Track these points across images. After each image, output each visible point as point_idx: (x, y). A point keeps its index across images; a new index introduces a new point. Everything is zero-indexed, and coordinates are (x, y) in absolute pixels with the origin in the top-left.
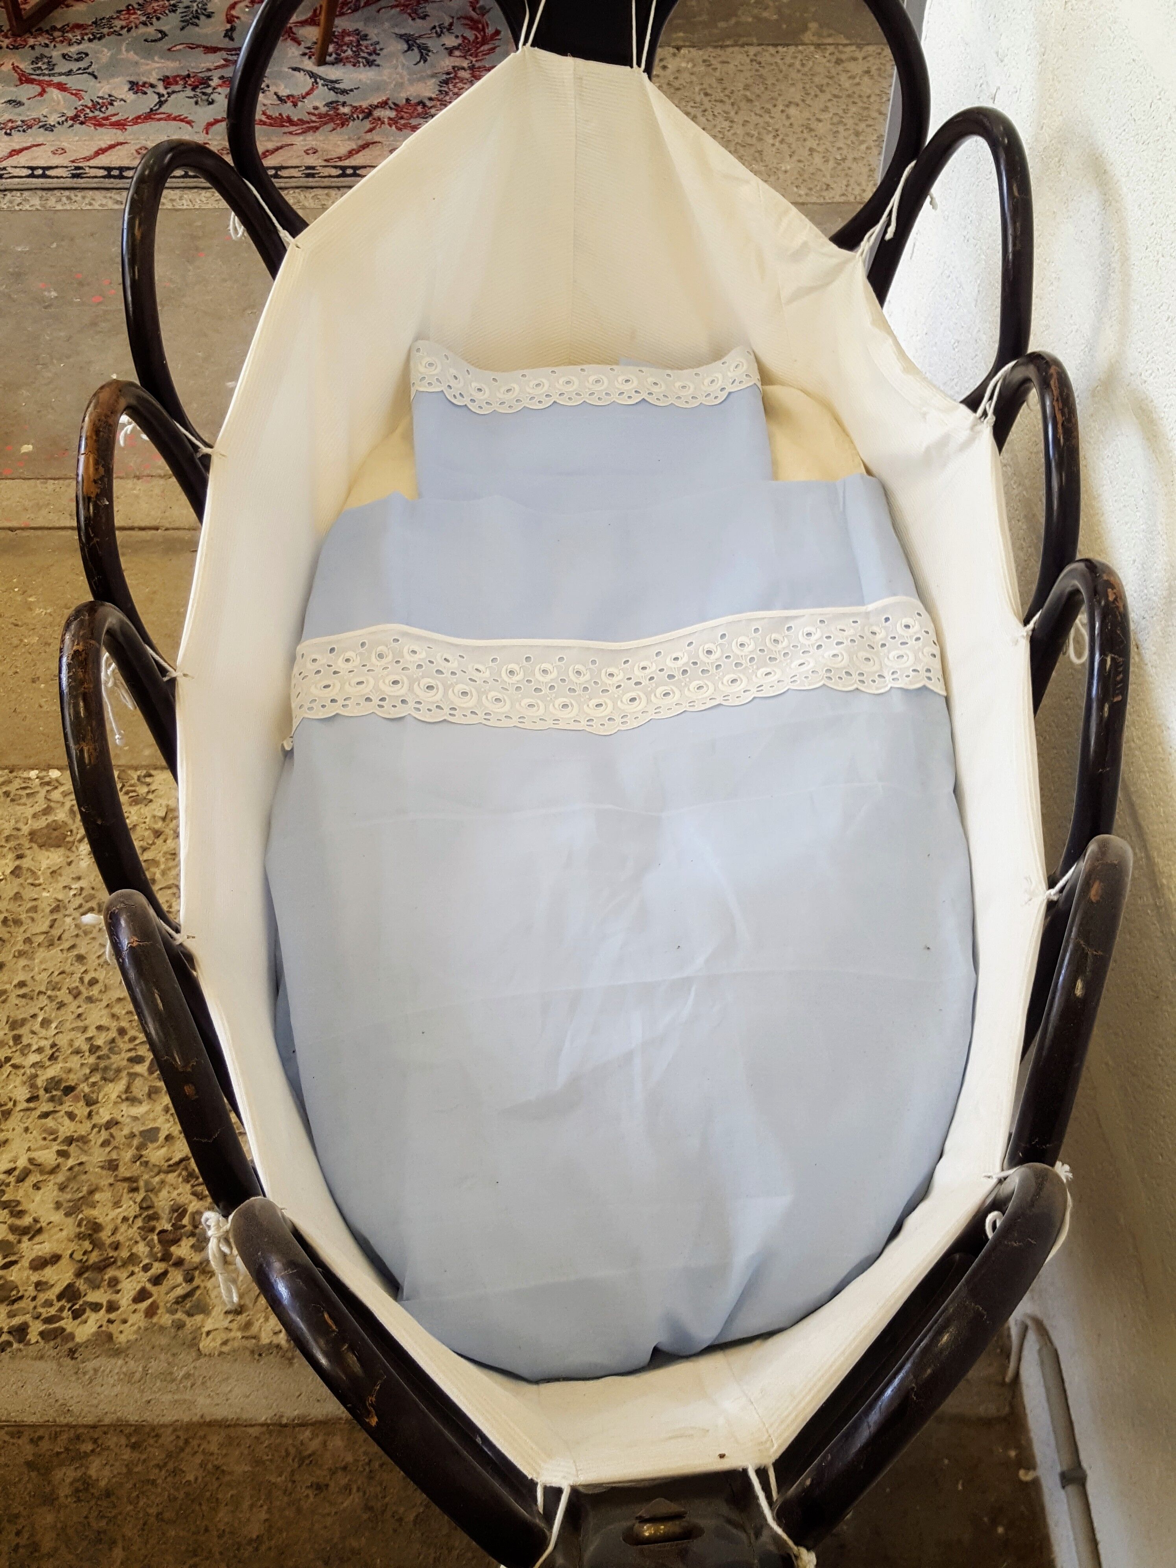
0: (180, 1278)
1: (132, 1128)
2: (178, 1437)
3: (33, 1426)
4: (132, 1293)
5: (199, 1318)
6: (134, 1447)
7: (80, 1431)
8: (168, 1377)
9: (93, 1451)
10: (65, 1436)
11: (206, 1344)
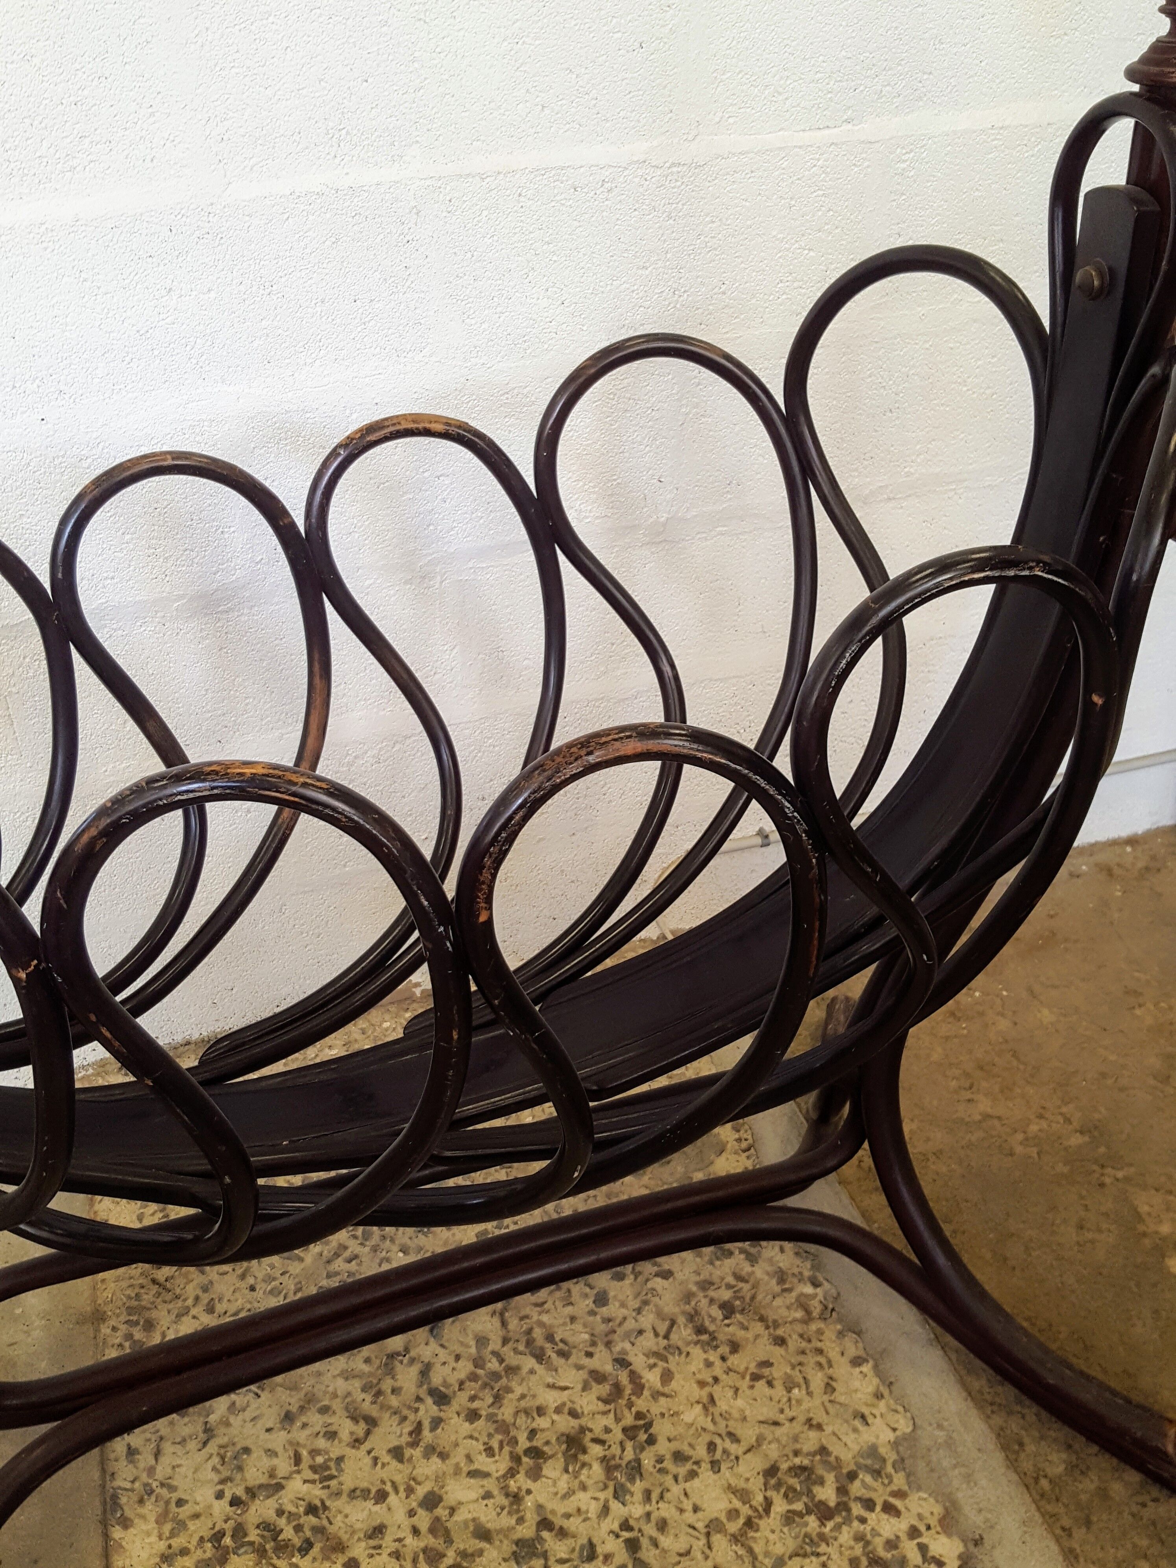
0: (857, 1483)
2: (993, 1412)
3: (1058, 1540)
4: (894, 1520)
5: (882, 1451)
6: (1021, 1444)
7: (1036, 1496)
8: (949, 1444)
9: (1045, 1476)
10: (1049, 1508)
11: (904, 1426)
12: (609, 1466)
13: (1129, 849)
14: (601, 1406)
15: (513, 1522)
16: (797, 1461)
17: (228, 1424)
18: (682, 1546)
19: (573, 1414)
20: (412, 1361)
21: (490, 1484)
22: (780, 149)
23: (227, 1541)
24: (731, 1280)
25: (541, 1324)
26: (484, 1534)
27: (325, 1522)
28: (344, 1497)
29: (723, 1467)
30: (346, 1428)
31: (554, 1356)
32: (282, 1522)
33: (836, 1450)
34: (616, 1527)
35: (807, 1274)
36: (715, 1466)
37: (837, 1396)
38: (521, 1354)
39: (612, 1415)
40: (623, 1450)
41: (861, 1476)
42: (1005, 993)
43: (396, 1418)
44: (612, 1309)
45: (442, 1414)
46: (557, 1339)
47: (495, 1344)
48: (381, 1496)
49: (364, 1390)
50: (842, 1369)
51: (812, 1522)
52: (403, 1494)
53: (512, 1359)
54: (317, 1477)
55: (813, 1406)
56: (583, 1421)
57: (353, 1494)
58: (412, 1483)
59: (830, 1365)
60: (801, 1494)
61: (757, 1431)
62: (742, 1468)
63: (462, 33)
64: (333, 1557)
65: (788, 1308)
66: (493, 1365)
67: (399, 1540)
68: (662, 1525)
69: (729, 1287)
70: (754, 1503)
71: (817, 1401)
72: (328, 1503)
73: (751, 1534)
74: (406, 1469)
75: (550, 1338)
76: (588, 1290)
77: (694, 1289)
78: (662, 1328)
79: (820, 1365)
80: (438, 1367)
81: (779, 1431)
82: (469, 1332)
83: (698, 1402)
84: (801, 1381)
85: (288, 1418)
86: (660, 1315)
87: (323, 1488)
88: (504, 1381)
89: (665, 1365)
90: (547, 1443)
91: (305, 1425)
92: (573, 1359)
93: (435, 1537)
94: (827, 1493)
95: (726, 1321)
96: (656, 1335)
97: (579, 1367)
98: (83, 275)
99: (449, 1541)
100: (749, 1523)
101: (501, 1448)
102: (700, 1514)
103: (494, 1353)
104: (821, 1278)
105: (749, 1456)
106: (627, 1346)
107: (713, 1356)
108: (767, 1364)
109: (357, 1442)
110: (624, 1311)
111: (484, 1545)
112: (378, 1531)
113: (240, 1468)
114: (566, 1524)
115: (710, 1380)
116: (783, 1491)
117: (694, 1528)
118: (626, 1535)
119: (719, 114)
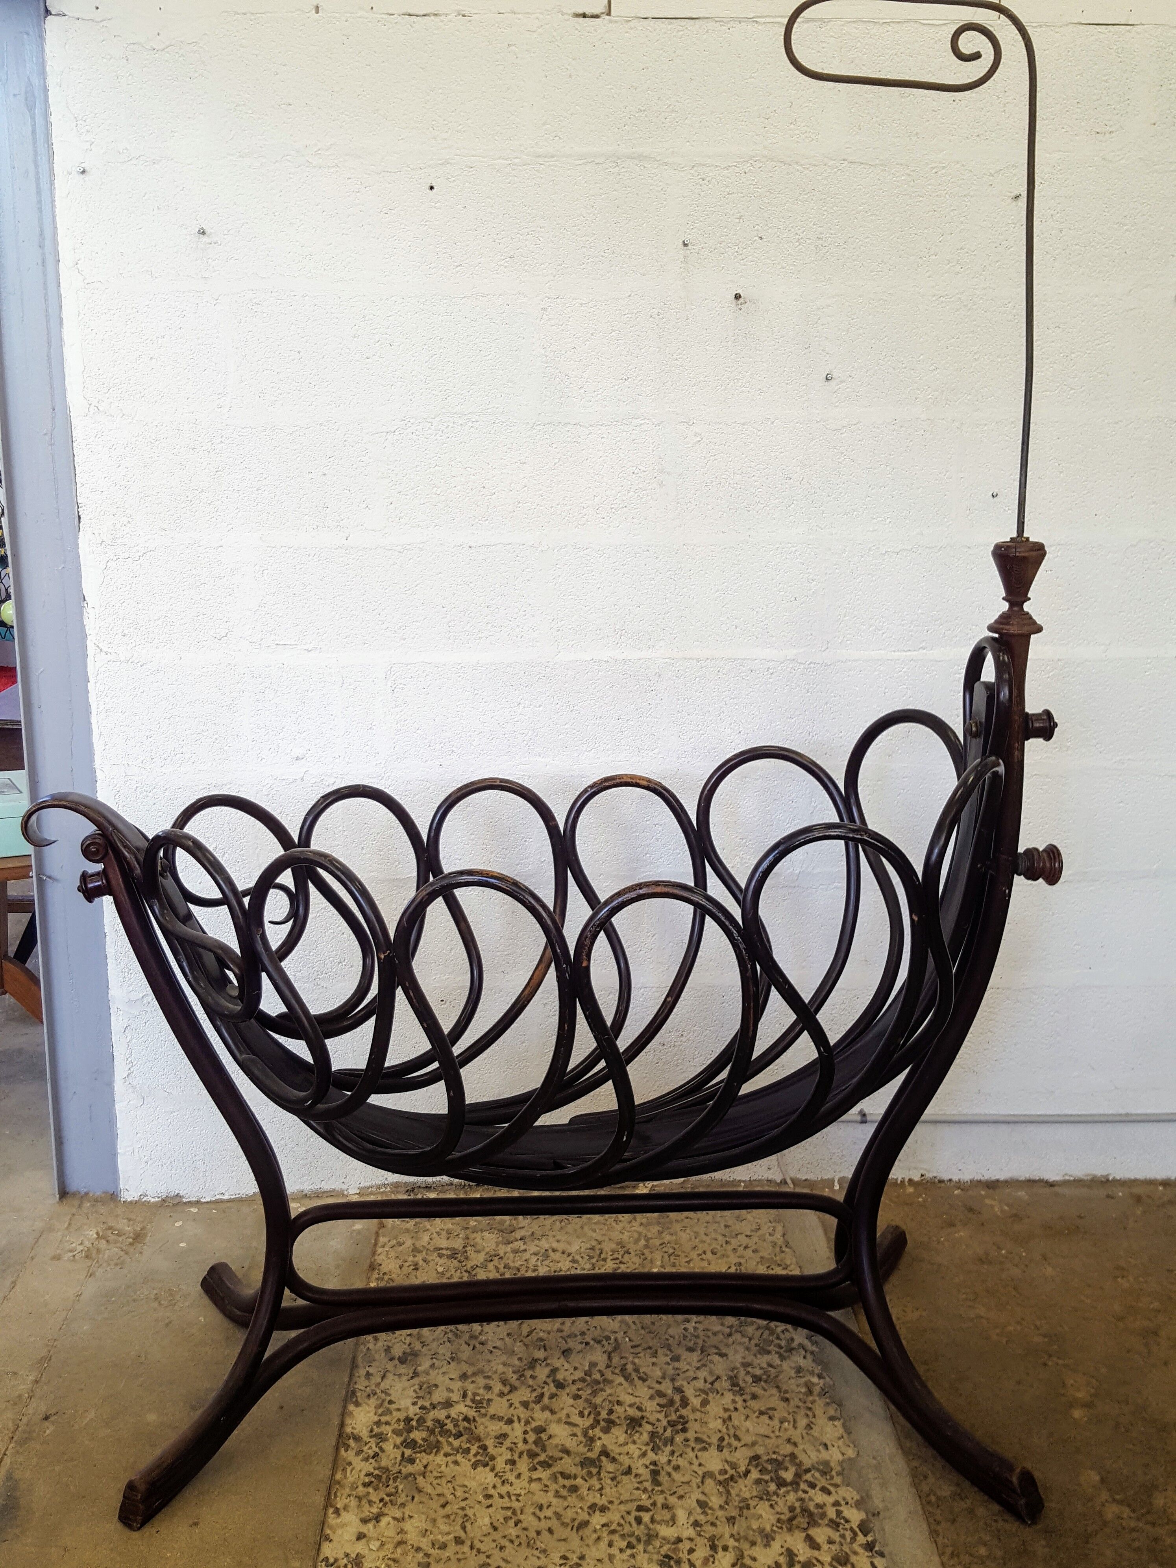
0: (809, 1475)
1: (698, 1514)
2: (913, 1459)
3: (929, 1525)
4: (825, 1496)
5: (832, 1464)
6: (925, 1477)
7: (924, 1502)
8: (878, 1467)
9: (934, 1495)
10: (930, 1509)
11: (851, 1453)
12: (653, 1435)
13: (1161, 1188)
14: (658, 1408)
15: (586, 1450)
16: (774, 1456)
17: (428, 1374)
18: (685, 1479)
19: (639, 1409)
20: (547, 1365)
21: (578, 1431)
22: (878, 660)
23: (414, 1423)
24: (765, 1366)
25: (634, 1363)
26: (567, 1452)
27: (473, 1427)
28: (488, 1418)
29: (725, 1450)
30: (498, 1387)
31: (636, 1378)
32: (448, 1421)
33: (801, 1457)
34: (648, 1463)
35: (816, 1371)
36: (720, 1448)
37: (812, 1432)
38: (616, 1374)
39: (664, 1413)
40: (665, 1431)
41: (813, 1472)
42: (1024, 1254)
43: (530, 1389)
44: (682, 1365)
45: (558, 1393)
46: (641, 1371)
47: (602, 1366)
48: (510, 1422)
49: (514, 1372)
50: (821, 1420)
51: (773, 1487)
52: (523, 1423)
53: (609, 1375)
54: (474, 1405)
55: (796, 1435)
56: (645, 1414)
57: (493, 1417)
58: (530, 1419)
59: (814, 1417)
60: (771, 1472)
61: (754, 1438)
62: (738, 1454)
63: (693, 587)
64: (473, 1442)
65: (798, 1386)
66: (597, 1376)
67: (515, 1444)
68: (677, 1468)
69: (762, 1368)
70: (739, 1470)
71: (798, 1432)
72: (477, 1419)
73: (732, 1484)
74: (529, 1413)
75: (637, 1370)
76: (668, 1352)
77: (738, 1366)
78: (710, 1379)
79: (807, 1415)
80: (562, 1371)
81: (767, 1441)
82: (587, 1360)
83: (720, 1418)
84: (792, 1420)
85: (464, 1377)
86: (711, 1373)
87: (476, 1411)
88: (602, 1385)
89: (706, 1397)
90: (619, 1417)
91: (473, 1382)
92: (647, 1383)
93: (536, 1446)
94: (788, 1476)
95: (754, 1384)
96: (705, 1381)
97: (649, 1387)
98: (476, 692)
99: (544, 1449)
100: (732, 1478)
101: (589, 1414)
102: (702, 1468)
103: (600, 1371)
104: (825, 1374)
105: (744, 1448)
106: (685, 1383)
107: (738, 1399)
108: (774, 1409)
109: (502, 1394)
110: (688, 1367)
111: (563, 1455)
112: (504, 1436)
113: (430, 1393)
114: (617, 1457)
115: (732, 1409)
116: (759, 1468)
117: (696, 1472)
118: (652, 1467)
119: (841, 638)
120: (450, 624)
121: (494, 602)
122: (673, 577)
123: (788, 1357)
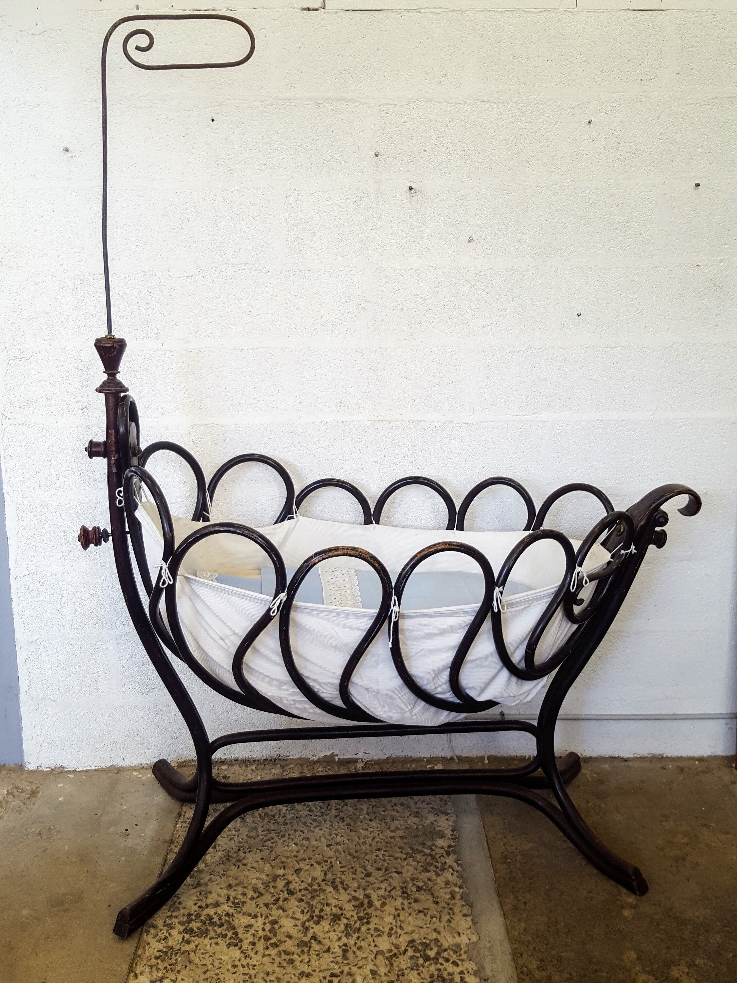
0: (446, 953)
1: (370, 979)
2: (515, 943)
4: (455, 968)
5: (462, 946)
6: (522, 955)
7: (519, 972)
8: (491, 948)
9: (527, 967)
11: (474, 938)
12: (347, 926)
13: (697, 762)
14: (353, 908)
15: (302, 936)
16: (424, 941)
17: (207, 885)
18: (365, 955)
19: (341, 908)
20: (285, 879)
21: (299, 923)
22: (506, 421)
23: (193, 917)
24: (425, 880)
25: (340, 878)
26: (290, 937)
27: (231, 920)
28: (241, 914)
29: (392, 936)
30: (250, 893)
31: (341, 889)
32: (215, 916)
33: (442, 940)
34: (341, 945)
35: (459, 884)
36: (390, 935)
37: (451, 924)
38: (328, 885)
39: (356, 911)
40: (355, 923)
41: (448, 951)
42: (603, 806)
43: (271, 895)
44: (372, 879)
45: (289, 898)
46: (344, 884)
47: (319, 880)
48: (255, 916)
49: (262, 884)
50: (458, 917)
51: (421, 961)
52: (263, 917)
53: (324, 886)
54: (233, 906)
55: (440, 926)
56: (344, 912)
57: (244, 914)
58: (268, 915)
59: (454, 914)
60: (421, 951)
61: (413, 928)
62: (401, 939)
64: (230, 930)
65: (445, 894)
66: (316, 887)
67: (257, 931)
68: (360, 948)
69: (423, 882)
70: (400, 950)
71: (442, 925)
72: (234, 914)
73: (394, 959)
74: (268, 911)
75: (342, 883)
76: (364, 871)
77: (408, 880)
78: (388, 889)
79: (449, 913)
80: (294, 883)
81: (421, 930)
82: (311, 876)
83: (392, 915)
84: (438, 916)
85: (230, 886)
86: (390, 885)
87: (234, 910)
88: (318, 893)
89: (384, 901)
90: (326, 914)
91: (235, 890)
92: (348, 891)
93: (270, 933)
94: (432, 953)
95: (417, 893)
96: (386, 891)
97: (349, 894)
98: (248, 443)
99: (275, 935)
100: (395, 955)
101: (307, 912)
102: (376, 948)
103: (318, 883)
104: (464, 886)
105: (405, 935)
106: (372, 892)
107: (406, 902)
108: (428, 909)
109: (252, 898)
110: (376, 881)
111: (288, 939)
112: (251, 926)
113: (206, 898)
114: (322, 940)
115: (401, 909)
116: (413, 949)
117: (372, 951)
118: (344, 947)
119: (482, 407)
120: (230, 399)
121: (258, 385)
122: (373, 368)
123: (442, 874)
